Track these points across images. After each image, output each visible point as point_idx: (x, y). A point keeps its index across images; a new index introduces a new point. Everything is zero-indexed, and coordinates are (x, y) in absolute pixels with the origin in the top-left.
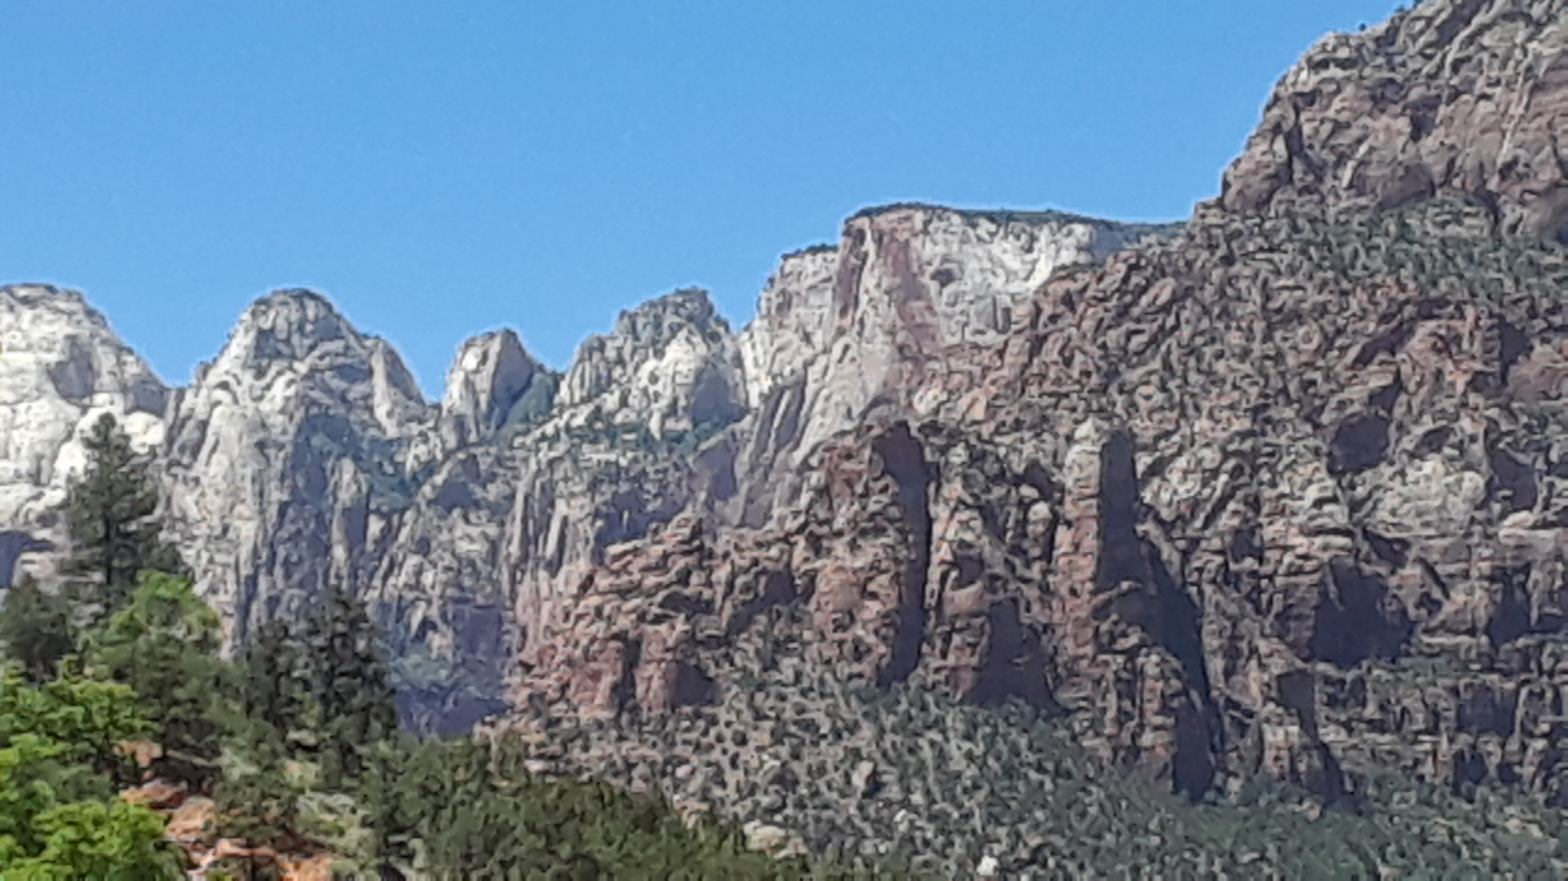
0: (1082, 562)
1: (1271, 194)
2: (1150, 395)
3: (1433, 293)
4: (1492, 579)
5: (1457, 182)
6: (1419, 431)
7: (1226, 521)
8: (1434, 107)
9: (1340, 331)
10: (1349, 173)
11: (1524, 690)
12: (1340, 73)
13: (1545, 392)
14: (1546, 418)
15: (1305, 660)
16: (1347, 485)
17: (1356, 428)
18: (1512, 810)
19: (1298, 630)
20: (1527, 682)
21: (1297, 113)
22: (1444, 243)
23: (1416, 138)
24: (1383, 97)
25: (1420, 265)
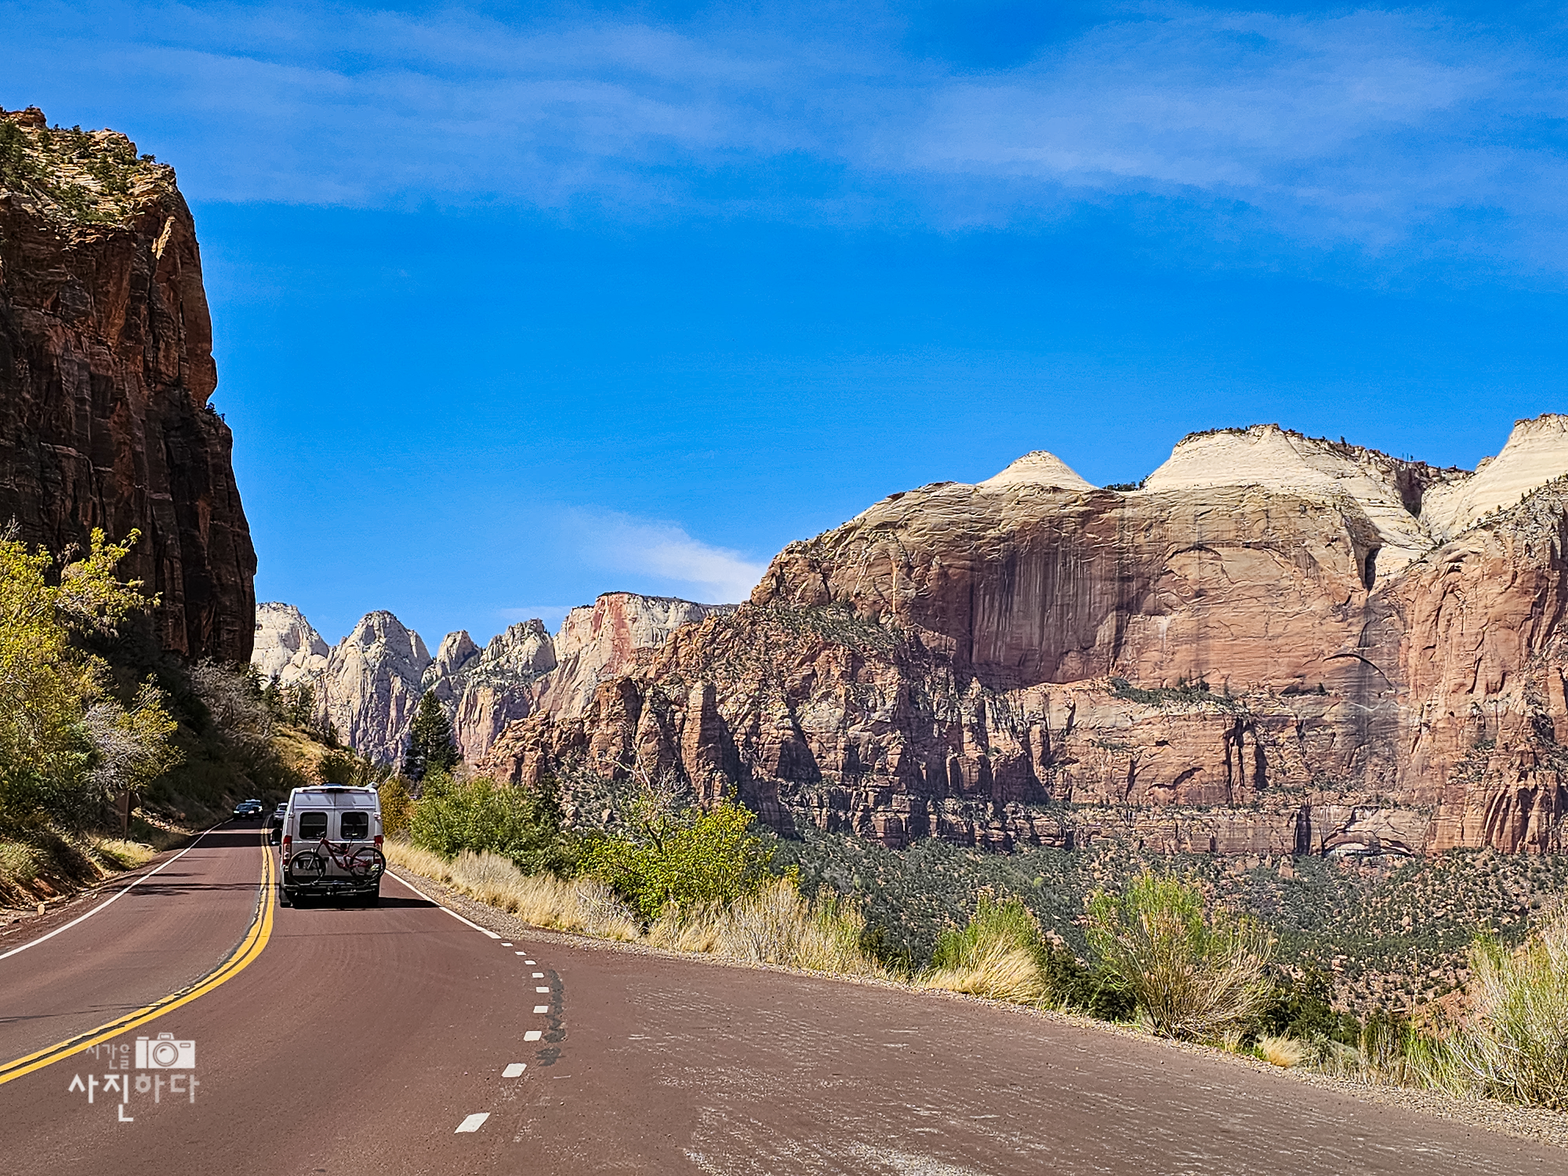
0: (694, 736)
1: (770, 599)
2: (721, 672)
3: (829, 641)
4: (844, 749)
5: (838, 599)
6: (820, 692)
7: (748, 722)
8: (832, 570)
9: (793, 653)
10: (799, 593)
11: (855, 793)
12: (798, 555)
13: (867, 680)
14: (868, 690)
15: (774, 777)
16: (793, 711)
17: (797, 689)
18: (848, 838)
19: (772, 766)
20: (856, 790)
21: (781, 570)
22: (833, 621)
23: (824, 582)
24: (813, 566)
25: (824, 630)
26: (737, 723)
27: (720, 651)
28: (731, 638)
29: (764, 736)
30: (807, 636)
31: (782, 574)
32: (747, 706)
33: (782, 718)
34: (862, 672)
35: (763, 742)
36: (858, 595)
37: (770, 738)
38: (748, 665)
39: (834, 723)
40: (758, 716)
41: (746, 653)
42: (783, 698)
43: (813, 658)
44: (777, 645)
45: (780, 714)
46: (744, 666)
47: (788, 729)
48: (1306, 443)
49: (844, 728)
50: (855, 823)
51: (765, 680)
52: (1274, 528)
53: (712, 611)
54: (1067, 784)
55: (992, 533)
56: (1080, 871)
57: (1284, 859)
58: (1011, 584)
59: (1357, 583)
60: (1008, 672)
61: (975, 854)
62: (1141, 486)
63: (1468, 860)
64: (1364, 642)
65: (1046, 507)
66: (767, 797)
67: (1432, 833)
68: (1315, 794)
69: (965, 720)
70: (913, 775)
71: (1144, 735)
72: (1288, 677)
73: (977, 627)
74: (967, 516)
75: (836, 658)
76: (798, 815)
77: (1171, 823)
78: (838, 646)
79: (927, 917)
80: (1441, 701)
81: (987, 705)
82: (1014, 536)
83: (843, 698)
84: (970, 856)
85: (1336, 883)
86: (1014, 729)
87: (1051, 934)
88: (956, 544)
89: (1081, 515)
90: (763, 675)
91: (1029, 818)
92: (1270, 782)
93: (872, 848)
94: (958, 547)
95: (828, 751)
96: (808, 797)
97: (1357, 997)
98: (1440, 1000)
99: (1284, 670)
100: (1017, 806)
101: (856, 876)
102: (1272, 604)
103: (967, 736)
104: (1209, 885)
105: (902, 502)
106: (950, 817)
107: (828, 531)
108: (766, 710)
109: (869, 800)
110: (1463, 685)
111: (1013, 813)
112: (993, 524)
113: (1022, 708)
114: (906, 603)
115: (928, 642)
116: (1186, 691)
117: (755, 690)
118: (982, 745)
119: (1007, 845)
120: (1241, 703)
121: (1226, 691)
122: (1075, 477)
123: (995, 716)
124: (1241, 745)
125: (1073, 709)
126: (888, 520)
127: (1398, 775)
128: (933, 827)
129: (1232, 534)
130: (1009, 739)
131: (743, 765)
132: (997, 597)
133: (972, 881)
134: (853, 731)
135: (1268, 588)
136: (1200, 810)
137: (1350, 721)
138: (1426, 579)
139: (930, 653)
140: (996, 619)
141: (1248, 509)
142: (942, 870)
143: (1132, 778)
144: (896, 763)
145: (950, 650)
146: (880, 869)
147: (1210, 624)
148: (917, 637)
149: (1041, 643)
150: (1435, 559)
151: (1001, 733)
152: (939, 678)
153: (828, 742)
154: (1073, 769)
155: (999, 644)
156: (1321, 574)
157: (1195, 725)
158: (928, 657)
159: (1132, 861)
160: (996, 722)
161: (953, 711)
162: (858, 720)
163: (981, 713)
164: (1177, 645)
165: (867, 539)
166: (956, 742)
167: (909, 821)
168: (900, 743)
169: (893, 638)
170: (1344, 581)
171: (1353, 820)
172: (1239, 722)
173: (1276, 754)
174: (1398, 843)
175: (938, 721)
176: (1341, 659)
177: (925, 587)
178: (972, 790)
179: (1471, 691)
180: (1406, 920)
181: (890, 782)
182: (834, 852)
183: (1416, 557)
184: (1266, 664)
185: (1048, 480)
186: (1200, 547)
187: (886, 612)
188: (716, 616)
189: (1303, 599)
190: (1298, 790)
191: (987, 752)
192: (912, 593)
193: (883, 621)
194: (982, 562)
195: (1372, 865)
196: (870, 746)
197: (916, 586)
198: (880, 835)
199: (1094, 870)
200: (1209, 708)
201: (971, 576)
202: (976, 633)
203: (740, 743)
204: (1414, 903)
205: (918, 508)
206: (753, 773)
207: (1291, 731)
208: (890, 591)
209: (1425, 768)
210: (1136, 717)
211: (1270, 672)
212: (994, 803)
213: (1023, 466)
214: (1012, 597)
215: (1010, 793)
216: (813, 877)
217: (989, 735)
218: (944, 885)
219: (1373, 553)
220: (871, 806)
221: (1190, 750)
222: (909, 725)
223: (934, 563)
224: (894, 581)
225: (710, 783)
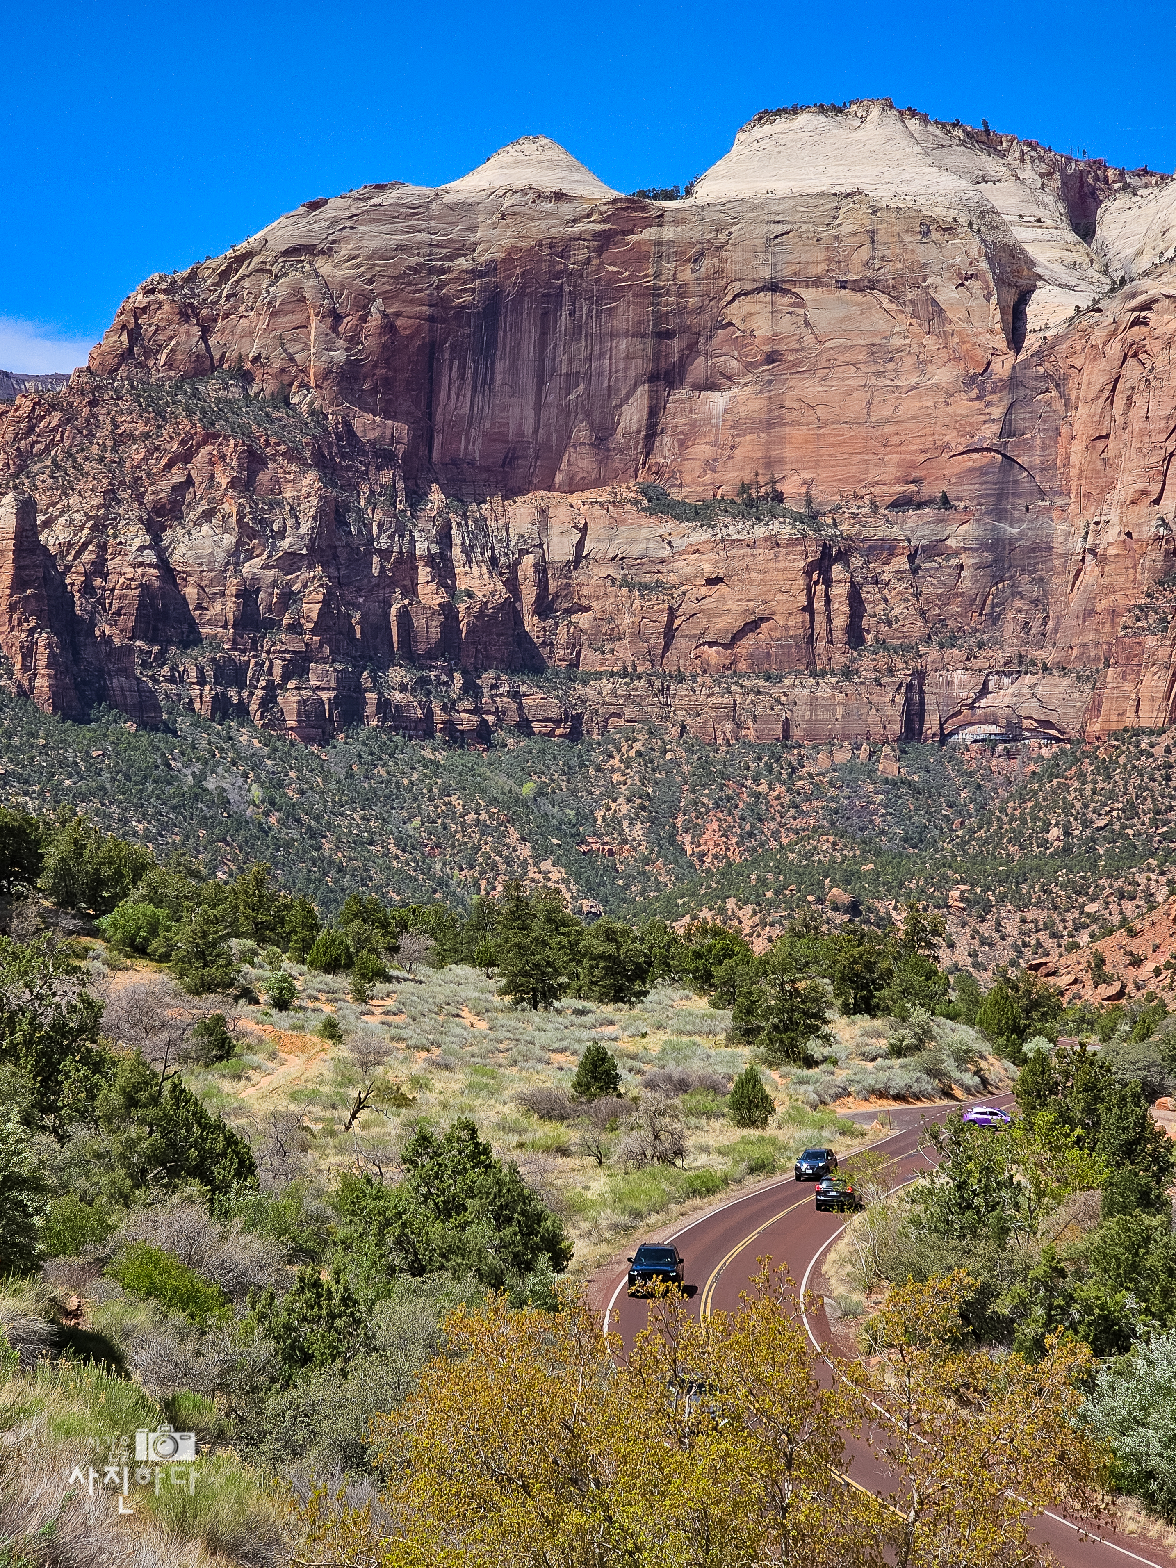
2: (44, 480)
3: (212, 431)
4: (237, 596)
7: (87, 557)
8: (216, 321)
9: (157, 449)
10: (164, 356)
11: (253, 661)
12: (161, 297)
13: (272, 490)
14: (272, 505)
15: (130, 639)
16: (157, 539)
17: (163, 506)
18: (244, 730)
19: (126, 621)
20: (254, 656)
21: (136, 319)
22: (218, 401)
23: (204, 338)
24: (186, 313)
25: (204, 412)
26: (70, 557)
27: (41, 446)
28: (58, 426)
29: (113, 577)
30: (178, 424)
31: (138, 327)
32: (86, 531)
33: (141, 549)
34: (263, 477)
35: (111, 585)
36: (256, 359)
37: (122, 580)
38: (87, 466)
39: (220, 556)
40: (103, 547)
41: (83, 450)
42: (141, 519)
43: (187, 457)
44: (131, 437)
45: (137, 543)
46: (79, 469)
47: (150, 566)
48: (932, 128)
49: (237, 564)
50: (253, 707)
51: (113, 491)
52: (882, 259)
53: (30, 386)
54: (574, 644)
55: (462, 263)
56: (592, 772)
57: (887, 749)
58: (492, 343)
59: (1000, 341)
60: (485, 476)
61: (435, 749)
62: (689, 192)
63: (1144, 746)
64: (1008, 431)
65: (543, 224)
66: (119, 670)
67: (1095, 708)
68: (933, 654)
69: (420, 548)
70: (341, 633)
71: (689, 570)
72: (898, 481)
73: (440, 410)
74: (424, 236)
75: (223, 457)
76: (168, 696)
77: (727, 700)
78: (226, 438)
79: (363, 844)
80: (1114, 517)
81: (454, 525)
82: (495, 269)
83: (234, 519)
84: (428, 754)
85: (959, 781)
86: (494, 561)
87: (546, 865)
88: (407, 280)
89: (597, 236)
90: (110, 484)
91: (516, 695)
92: (870, 638)
93: (279, 744)
94: (409, 284)
95: (212, 598)
96: (181, 669)
97: (983, 944)
98: (1099, 946)
99: (892, 472)
100: (498, 678)
101: (255, 786)
102: (877, 374)
103: (423, 573)
104: (779, 789)
105: (326, 213)
106: (398, 696)
107: (209, 258)
108: (116, 537)
109: (274, 672)
110: (1145, 493)
111: (494, 687)
112: (462, 249)
113: (507, 531)
114: (331, 372)
115: (365, 431)
116: (751, 503)
117: (99, 507)
118: (446, 586)
119: (483, 734)
120: (829, 521)
121: (809, 502)
122: (590, 177)
123: (467, 543)
124: (828, 582)
125: (584, 531)
126: (303, 242)
127: (1050, 625)
128: (370, 709)
129: (823, 267)
130: (486, 576)
131: (81, 620)
132: (470, 363)
133: (430, 791)
134: (250, 568)
135: (873, 350)
136: (768, 678)
137: (984, 547)
138: (1098, 336)
139: (367, 448)
140: (469, 395)
141: (846, 229)
142: (384, 774)
143: (669, 633)
144: (315, 615)
145: (398, 443)
146: (293, 774)
147: (787, 404)
148: (347, 425)
149: (536, 432)
150: (1113, 307)
151: (475, 569)
152: (382, 486)
153: (211, 585)
154: (583, 620)
155: (473, 433)
156: (949, 328)
157: (763, 554)
158: (365, 454)
159: (669, 756)
160: (468, 551)
161: (402, 536)
162: (257, 552)
163: (444, 539)
164: (738, 435)
165: (270, 272)
166: (407, 583)
167: (335, 703)
168: (321, 586)
169: (312, 425)
170: (982, 340)
171: (984, 691)
172: (826, 549)
173: (878, 596)
174: (1048, 724)
175: (379, 551)
176: (974, 456)
177: (360, 347)
178: (431, 655)
179: (1157, 501)
180: (1055, 832)
181: (307, 644)
182: (222, 750)
183: (1084, 304)
184: (867, 462)
185: (549, 182)
186: (773, 287)
187: (300, 386)
188: (37, 391)
189: (922, 365)
190: (907, 648)
191: (453, 596)
192: (339, 356)
193: (295, 400)
194: (447, 309)
195: (1009, 755)
196: (276, 591)
197: (346, 345)
198: (292, 723)
199: (613, 770)
200: (785, 530)
201: (431, 331)
202: (439, 418)
203: (76, 588)
204: (1067, 807)
205: (348, 224)
206: (97, 633)
207: (901, 562)
208: (306, 353)
209: (1089, 613)
210: (677, 542)
211: (873, 474)
212: (464, 673)
213: (510, 159)
214: (493, 363)
215: (488, 657)
216: (190, 788)
217: (457, 571)
218: (387, 797)
219: (1024, 297)
220: (277, 679)
221: (755, 590)
222: (335, 557)
223: (373, 310)
224: (312, 338)
225: (30, 649)
